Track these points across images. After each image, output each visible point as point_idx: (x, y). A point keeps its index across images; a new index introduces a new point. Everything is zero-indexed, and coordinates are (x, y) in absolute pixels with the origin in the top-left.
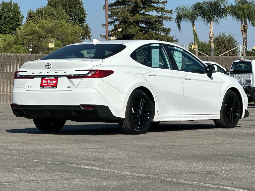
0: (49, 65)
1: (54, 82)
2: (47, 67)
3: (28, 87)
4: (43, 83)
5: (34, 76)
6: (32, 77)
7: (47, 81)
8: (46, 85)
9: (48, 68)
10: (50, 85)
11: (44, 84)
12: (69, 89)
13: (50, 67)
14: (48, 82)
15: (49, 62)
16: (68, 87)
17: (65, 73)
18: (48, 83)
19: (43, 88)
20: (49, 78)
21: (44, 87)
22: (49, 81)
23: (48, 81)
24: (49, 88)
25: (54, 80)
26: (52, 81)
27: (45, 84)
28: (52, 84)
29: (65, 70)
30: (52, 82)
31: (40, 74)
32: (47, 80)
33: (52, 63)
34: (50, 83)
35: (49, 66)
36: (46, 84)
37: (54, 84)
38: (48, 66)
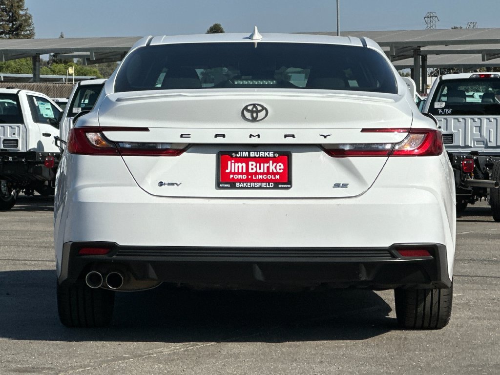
0: (259, 108)
1: (278, 168)
2: (248, 115)
3: (161, 184)
4: (228, 171)
5: (182, 148)
6: (174, 150)
7: (244, 165)
8: (240, 177)
9: (254, 120)
10: (261, 177)
11: (234, 173)
12: (340, 192)
13: (262, 115)
14: (250, 167)
15: (258, 100)
16: (337, 185)
17: (325, 137)
18: (250, 171)
19: (233, 186)
20: (252, 154)
21: (238, 185)
22: (254, 163)
23: (250, 163)
24: (260, 188)
25: (275, 160)
26: (266, 165)
27: (238, 173)
28: (268, 173)
29: (324, 127)
30: (268, 168)
31: (220, 140)
32: (246, 160)
33: (269, 102)
34: (259, 171)
35: (257, 112)
36: (242, 173)
37: (278, 173)
38: (253, 113)
